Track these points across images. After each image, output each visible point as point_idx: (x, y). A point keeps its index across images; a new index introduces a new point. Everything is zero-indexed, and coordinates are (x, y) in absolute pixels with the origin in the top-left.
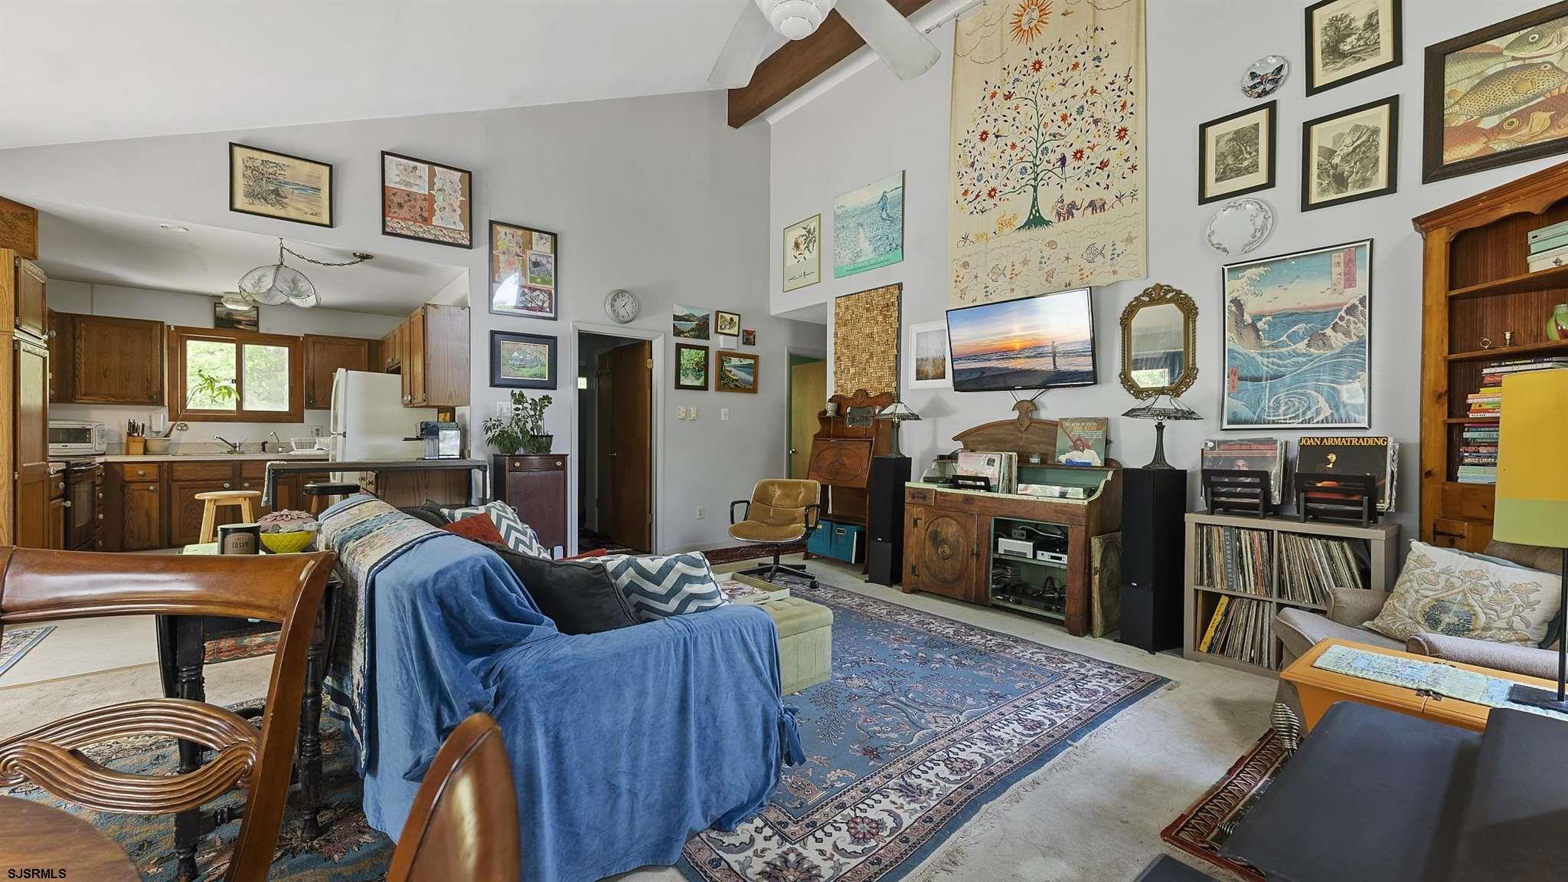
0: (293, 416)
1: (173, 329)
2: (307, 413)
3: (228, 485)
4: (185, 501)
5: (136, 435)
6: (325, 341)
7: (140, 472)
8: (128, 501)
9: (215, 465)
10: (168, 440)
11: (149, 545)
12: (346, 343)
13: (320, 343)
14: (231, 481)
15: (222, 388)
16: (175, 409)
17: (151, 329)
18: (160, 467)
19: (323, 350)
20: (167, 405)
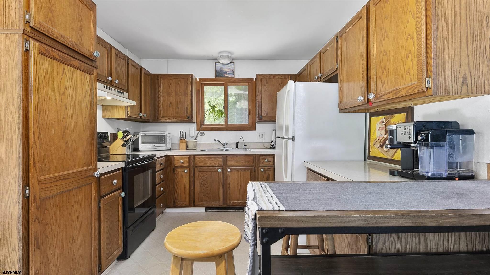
0: (251, 127)
1: (198, 80)
2: (257, 125)
3: (220, 170)
4: (201, 179)
5: (183, 139)
6: (267, 77)
7: (181, 161)
8: (176, 178)
9: (214, 157)
10: (196, 141)
11: (185, 205)
12: (278, 78)
13: (265, 79)
14: (222, 168)
15: (218, 111)
16: (199, 123)
17: (187, 79)
18: (190, 158)
19: (266, 83)
20: (196, 122)
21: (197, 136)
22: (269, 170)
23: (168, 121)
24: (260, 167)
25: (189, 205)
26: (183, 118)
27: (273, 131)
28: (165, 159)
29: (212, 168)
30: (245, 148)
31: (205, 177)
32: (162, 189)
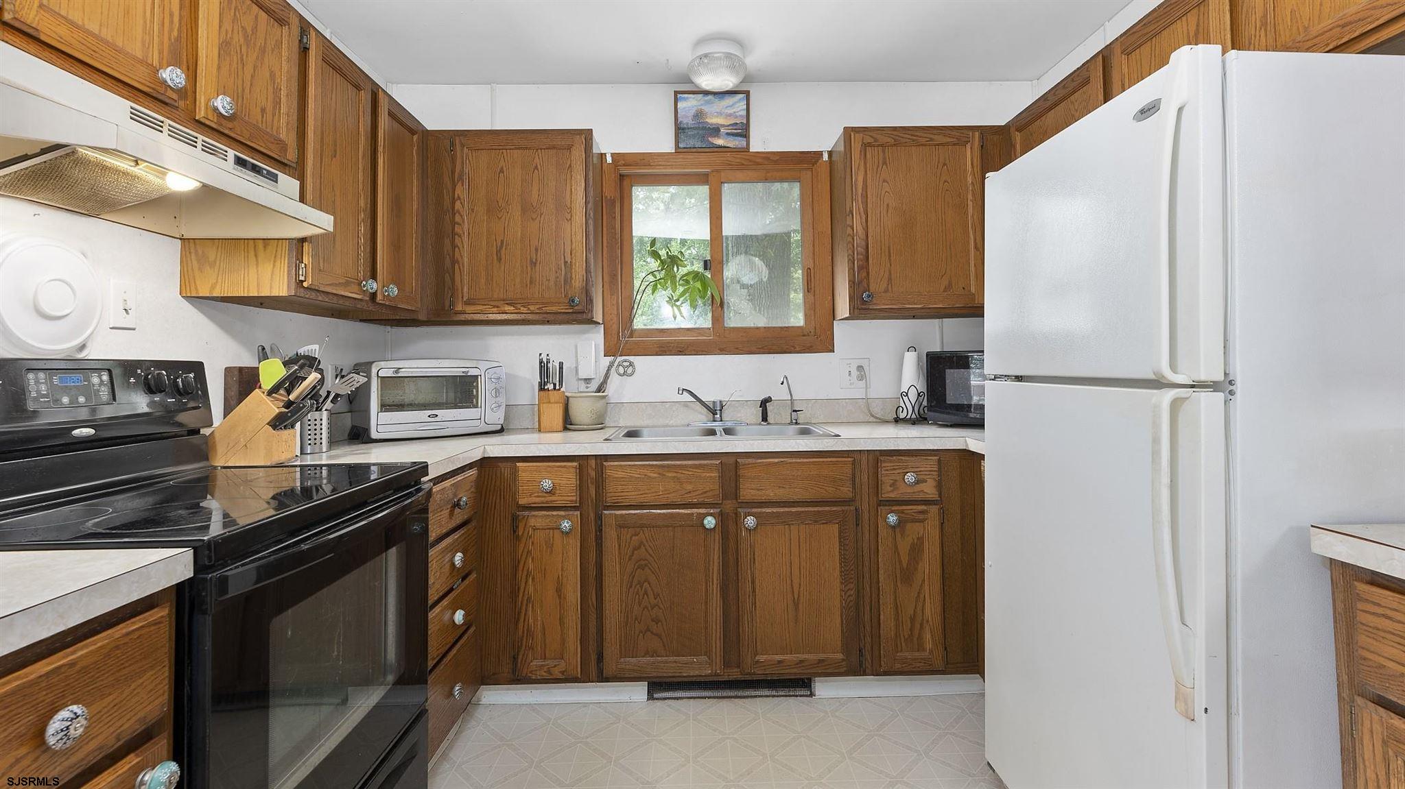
0: (815, 339)
1: (609, 160)
2: (844, 332)
3: (714, 521)
4: (630, 559)
5: (551, 387)
6: (889, 140)
7: (547, 484)
8: (524, 556)
9: (686, 466)
10: (604, 397)
11: (562, 673)
12: (931, 140)
13: (878, 146)
14: (718, 510)
15: (690, 278)
16: (615, 326)
17: (569, 148)
18: (581, 472)
19: (885, 163)
20: (601, 322)
21: (607, 376)
22: (921, 517)
23: (492, 317)
24: (881, 503)
25: (579, 675)
26: (552, 304)
27: (907, 353)
28: (473, 478)
29: (679, 514)
30: (796, 423)
31: (646, 549)
32: (459, 616)
